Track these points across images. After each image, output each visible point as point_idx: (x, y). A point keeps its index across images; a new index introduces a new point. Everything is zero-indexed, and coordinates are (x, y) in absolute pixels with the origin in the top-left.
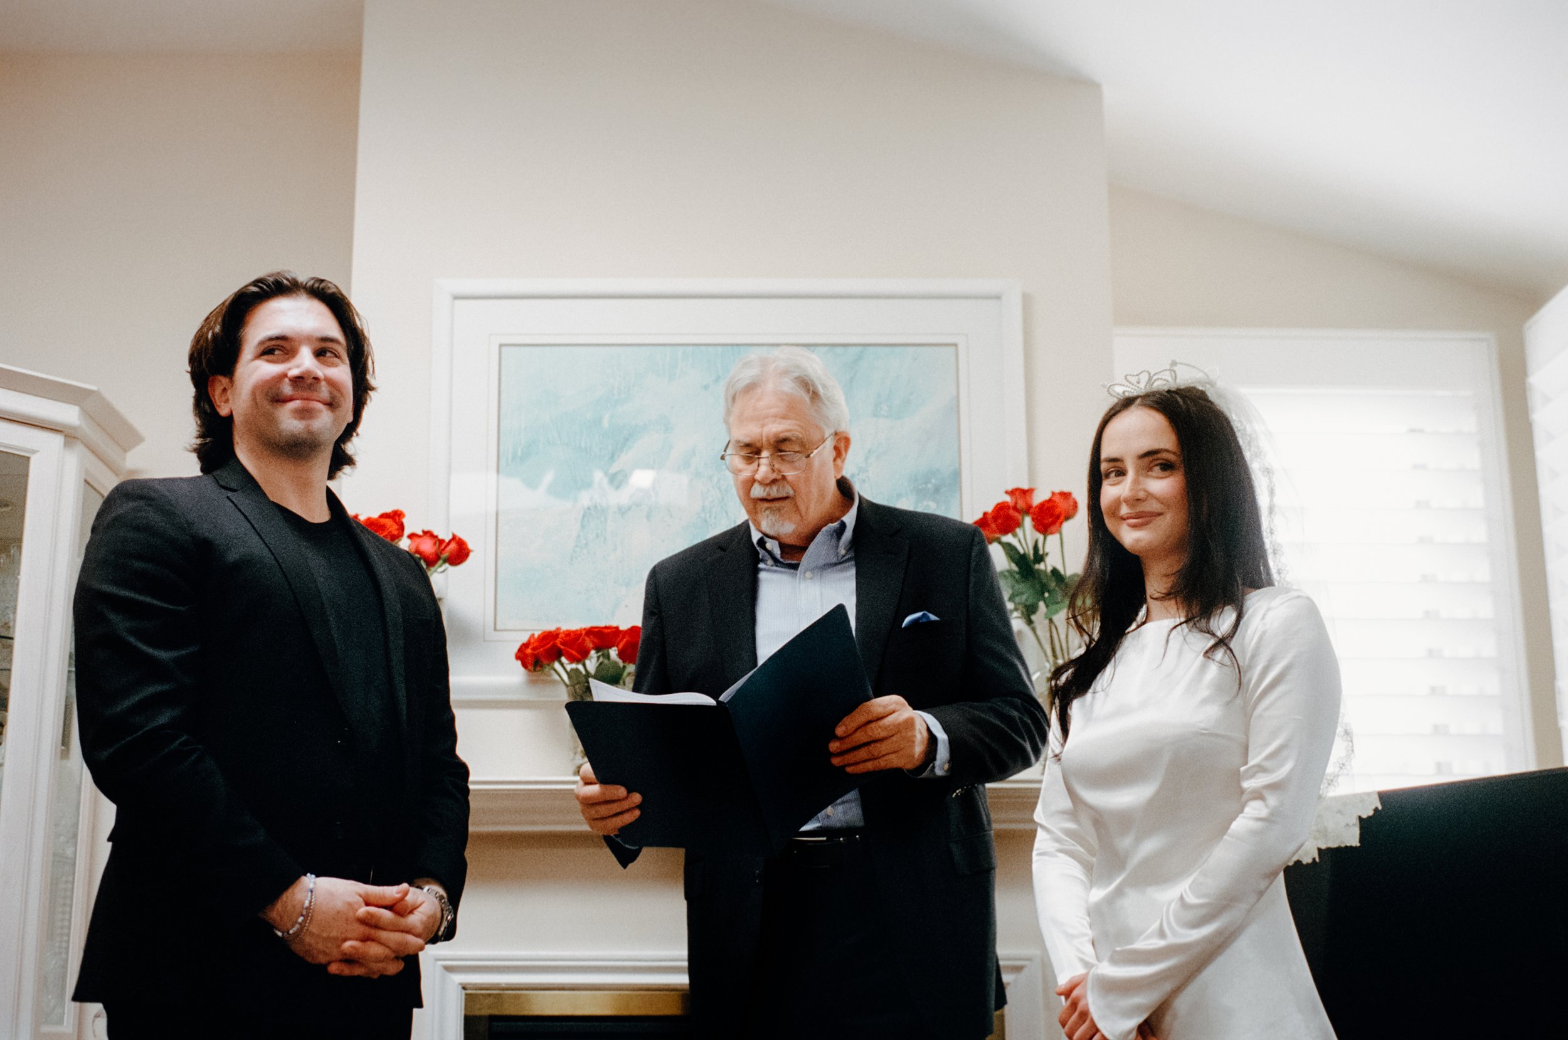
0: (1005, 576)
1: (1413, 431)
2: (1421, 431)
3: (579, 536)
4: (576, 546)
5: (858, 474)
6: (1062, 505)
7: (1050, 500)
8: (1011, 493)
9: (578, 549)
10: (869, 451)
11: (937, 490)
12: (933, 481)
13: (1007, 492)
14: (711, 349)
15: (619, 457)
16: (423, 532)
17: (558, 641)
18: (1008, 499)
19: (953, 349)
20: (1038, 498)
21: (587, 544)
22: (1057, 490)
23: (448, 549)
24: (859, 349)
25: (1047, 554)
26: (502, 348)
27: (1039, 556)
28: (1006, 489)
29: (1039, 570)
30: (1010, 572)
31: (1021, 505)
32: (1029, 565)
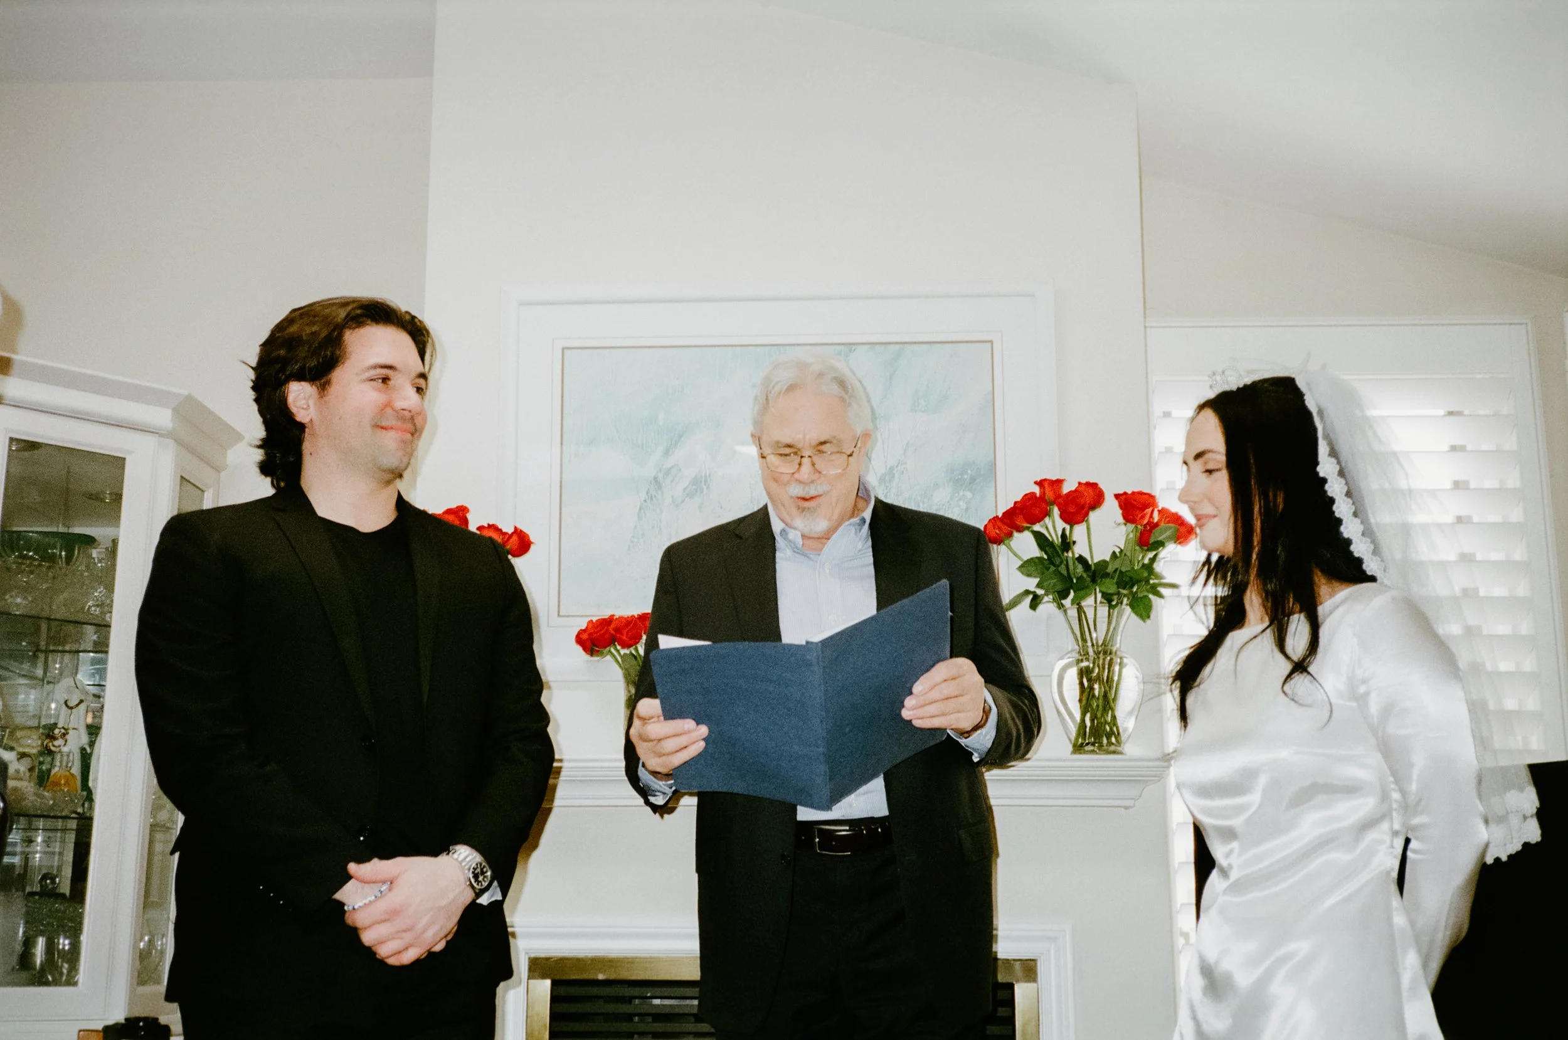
0: (1035, 563)
1: (1451, 413)
2: (1459, 413)
3: (636, 527)
4: (633, 537)
5: (897, 466)
6: (1089, 495)
7: (1076, 491)
8: (1040, 483)
9: (636, 540)
10: (907, 444)
11: (973, 480)
12: (969, 472)
13: (1036, 483)
14: (758, 349)
15: (673, 452)
16: (489, 525)
17: (611, 629)
18: (1037, 490)
19: (989, 345)
20: (1067, 488)
21: (643, 534)
22: (1084, 481)
23: (511, 540)
24: (897, 347)
25: (1074, 542)
26: (565, 350)
27: (1067, 544)
28: (1035, 480)
29: (1067, 557)
30: (1040, 559)
31: (1049, 495)
32: (1057, 552)
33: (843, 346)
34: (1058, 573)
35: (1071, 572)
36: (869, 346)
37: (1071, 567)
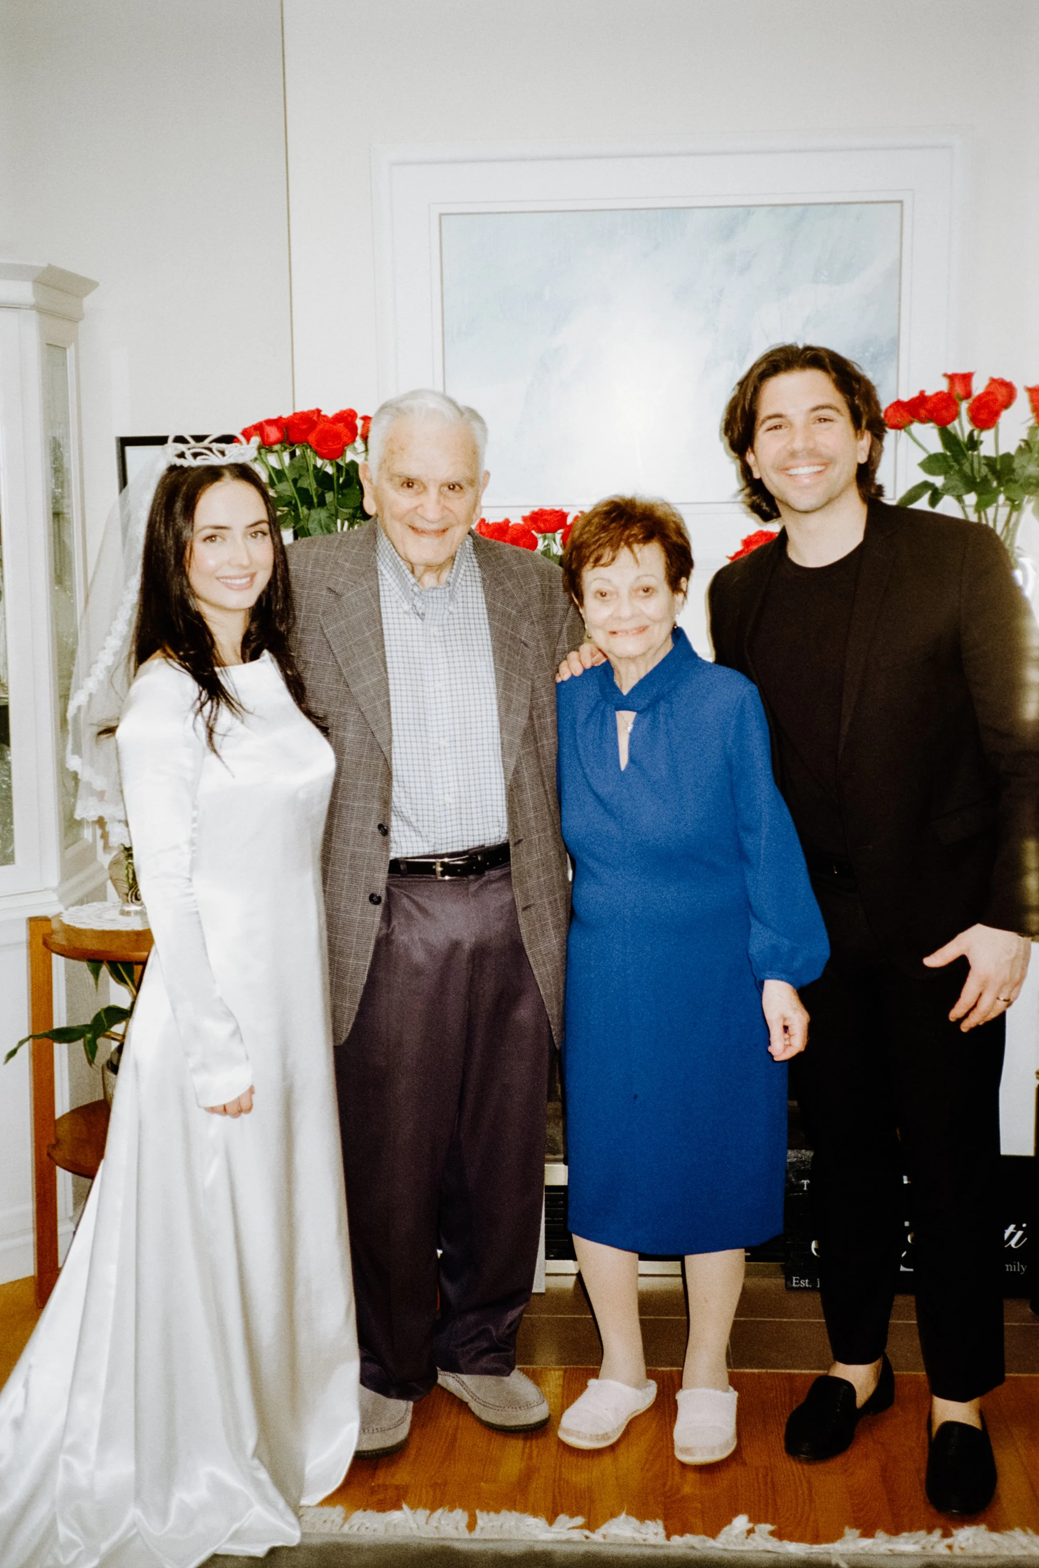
0: (938, 459)
3: (524, 412)
4: (520, 423)
6: (1000, 394)
7: (987, 388)
8: (950, 378)
11: (874, 359)
12: (871, 349)
14: (651, 213)
15: (560, 331)
18: (944, 384)
19: (898, 206)
20: (978, 384)
21: (531, 420)
22: (997, 379)
24: (799, 209)
25: (981, 442)
26: (442, 217)
27: (974, 444)
28: (943, 372)
29: (972, 456)
30: (943, 455)
31: (959, 390)
32: (962, 450)
33: (741, 209)
34: (961, 472)
35: (976, 473)
36: (769, 208)
37: (976, 465)
